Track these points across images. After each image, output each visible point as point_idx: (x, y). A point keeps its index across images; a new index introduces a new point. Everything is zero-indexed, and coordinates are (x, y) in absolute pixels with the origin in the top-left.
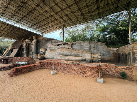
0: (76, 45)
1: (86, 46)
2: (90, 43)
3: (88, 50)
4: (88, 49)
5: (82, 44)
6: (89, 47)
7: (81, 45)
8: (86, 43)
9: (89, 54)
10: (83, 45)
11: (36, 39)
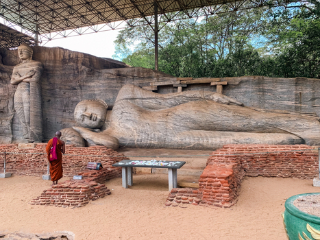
0: (243, 90)
1: (283, 93)
2: (296, 84)
3: (290, 107)
4: (290, 103)
5: (267, 87)
6: (294, 97)
7: (264, 91)
8: (281, 83)
9: (314, 123)
10: (270, 91)
11: (34, 59)
